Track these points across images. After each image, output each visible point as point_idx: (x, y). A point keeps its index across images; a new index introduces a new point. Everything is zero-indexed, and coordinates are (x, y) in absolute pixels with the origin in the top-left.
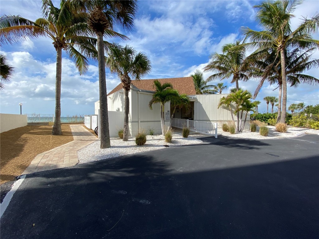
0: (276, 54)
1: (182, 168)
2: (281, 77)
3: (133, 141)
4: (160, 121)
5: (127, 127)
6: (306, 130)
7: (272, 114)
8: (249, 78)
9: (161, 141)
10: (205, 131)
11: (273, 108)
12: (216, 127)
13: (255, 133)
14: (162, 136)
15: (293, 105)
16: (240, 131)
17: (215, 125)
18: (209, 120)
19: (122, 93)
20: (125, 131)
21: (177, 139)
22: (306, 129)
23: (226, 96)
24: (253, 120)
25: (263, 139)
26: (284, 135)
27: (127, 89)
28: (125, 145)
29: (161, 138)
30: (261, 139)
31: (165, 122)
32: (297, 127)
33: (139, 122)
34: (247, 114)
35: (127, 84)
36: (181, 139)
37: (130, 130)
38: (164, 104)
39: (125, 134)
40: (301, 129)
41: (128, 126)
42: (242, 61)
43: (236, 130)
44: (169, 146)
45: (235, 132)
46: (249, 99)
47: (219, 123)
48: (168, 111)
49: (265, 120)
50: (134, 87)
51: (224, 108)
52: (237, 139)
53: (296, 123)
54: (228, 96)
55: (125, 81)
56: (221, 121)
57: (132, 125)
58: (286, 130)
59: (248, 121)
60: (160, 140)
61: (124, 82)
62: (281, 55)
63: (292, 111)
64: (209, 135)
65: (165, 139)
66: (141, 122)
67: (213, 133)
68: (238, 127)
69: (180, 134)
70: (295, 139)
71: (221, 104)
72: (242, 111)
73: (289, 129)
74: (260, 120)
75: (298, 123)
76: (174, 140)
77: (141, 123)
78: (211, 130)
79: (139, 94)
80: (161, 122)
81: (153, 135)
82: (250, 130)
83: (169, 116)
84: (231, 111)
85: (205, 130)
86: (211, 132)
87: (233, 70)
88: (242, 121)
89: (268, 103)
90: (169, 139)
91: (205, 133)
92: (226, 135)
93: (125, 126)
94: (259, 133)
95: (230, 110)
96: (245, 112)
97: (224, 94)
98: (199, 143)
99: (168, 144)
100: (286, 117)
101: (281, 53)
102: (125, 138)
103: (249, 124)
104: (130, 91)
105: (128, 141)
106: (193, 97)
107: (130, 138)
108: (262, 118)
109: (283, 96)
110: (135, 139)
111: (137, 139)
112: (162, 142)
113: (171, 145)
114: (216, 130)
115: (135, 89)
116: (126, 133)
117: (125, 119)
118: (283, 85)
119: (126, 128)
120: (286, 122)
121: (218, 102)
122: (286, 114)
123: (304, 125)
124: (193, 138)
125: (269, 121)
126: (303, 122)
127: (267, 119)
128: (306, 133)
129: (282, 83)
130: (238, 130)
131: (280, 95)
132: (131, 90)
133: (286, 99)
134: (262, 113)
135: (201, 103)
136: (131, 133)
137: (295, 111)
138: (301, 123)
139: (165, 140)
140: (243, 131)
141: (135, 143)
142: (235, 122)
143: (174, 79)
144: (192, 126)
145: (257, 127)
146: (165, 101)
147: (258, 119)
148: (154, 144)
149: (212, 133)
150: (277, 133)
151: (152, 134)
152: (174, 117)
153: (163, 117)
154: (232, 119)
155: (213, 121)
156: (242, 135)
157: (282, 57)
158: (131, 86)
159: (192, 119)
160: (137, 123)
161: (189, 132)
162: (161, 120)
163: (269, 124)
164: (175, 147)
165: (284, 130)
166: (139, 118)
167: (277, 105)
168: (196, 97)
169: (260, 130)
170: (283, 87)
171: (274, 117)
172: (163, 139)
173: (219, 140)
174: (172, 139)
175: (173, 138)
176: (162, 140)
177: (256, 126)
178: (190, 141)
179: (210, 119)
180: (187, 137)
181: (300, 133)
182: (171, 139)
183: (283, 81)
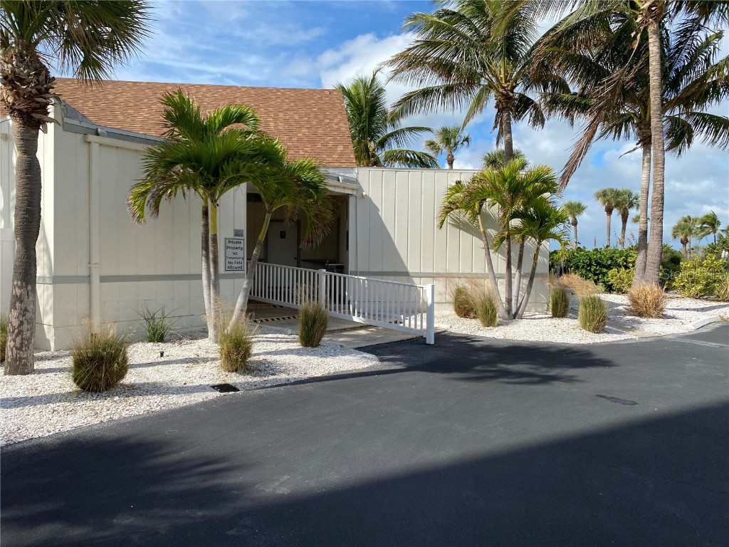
0: (633, 35)
1: (286, 477)
2: (647, 119)
3: (61, 370)
4: (200, 277)
5: (30, 307)
6: (724, 309)
7: (620, 252)
8: (545, 115)
9: (198, 368)
10: (390, 317)
11: (624, 228)
12: (430, 302)
13: (565, 323)
14: (208, 346)
15: (686, 221)
16: (513, 316)
17: (427, 290)
18: (406, 274)
19: (6, 137)
20: (16, 323)
21: (276, 353)
22: (722, 303)
23: (466, 179)
24: (561, 272)
25: (591, 342)
26: (653, 328)
27: (31, 120)
28: (14, 395)
29: (203, 355)
30: (582, 342)
31: (223, 282)
32: (697, 297)
33: (95, 279)
34: (538, 249)
35: (31, 97)
36: (291, 352)
37: (47, 319)
38: (214, 201)
39: (18, 340)
40: (709, 304)
41: (35, 302)
42: (524, 50)
43: (501, 312)
44: (235, 389)
45: (498, 320)
46: (546, 195)
47: (440, 285)
48: (238, 233)
49: (598, 275)
50: (68, 111)
51: (459, 225)
52: (506, 345)
53: (692, 282)
54: (473, 181)
55: (22, 81)
56: (448, 276)
57: (57, 297)
58: (661, 310)
59: (542, 275)
60: (195, 361)
61: (14, 87)
62: (650, 40)
63: (682, 242)
64: (404, 334)
65: (218, 355)
66: (103, 279)
67: (419, 323)
68: (509, 301)
69: (290, 331)
70: (688, 341)
71: (448, 210)
72: (523, 238)
73: (672, 304)
74: (584, 271)
75: (698, 283)
76: (262, 357)
77: (106, 284)
78: (413, 312)
79: (95, 147)
80: (205, 281)
81: (161, 339)
82: (548, 310)
83: (242, 254)
84: (485, 236)
85: (390, 312)
86: (413, 322)
87: (494, 79)
88: (521, 276)
89: (609, 211)
90: (238, 355)
91: (389, 326)
92: (465, 332)
93: (18, 299)
94: (577, 322)
95: (478, 235)
96: (531, 242)
97: (461, 171)
98: (366, 366)
99: (234, 379)
100: (662, 263)
101: (650, 35)
102: (15, 360)
103: (546, 289)
104: (45, 131)
105: (33, 371)
106: (342, 174)
107: (41, 359)
108: (590, 265)
109: (655, 189)
110: (68, 362)
111: (79, 364)
112: (207, 370)
113: (248, 383)
114: (430, 311)
115: (76, 122)
116: (20, 332)
117: (16, 268)
118: (655, 149)
119: (24, 311)
120: (662, 283)
121: (440, 201)
122: (664, 250)
123: (716, 292)
124: (342, 350)
125: (612, 276)
126: (715, 281)
127: (605, 270)
128: (722, 318)
129: (650, 143)
130: (509, 311)
131: (644, 183)
132: (51, 126)
133: (663, 199)
134: (590, 248)
135: (377, 202)
136: (50, 335)
137: (693, 241)
138: (707, 285)
139: (218, 363)
140: (526, 314)
141: (71, 382)
142: (499, 281)
143: (262, 94)
144: (338, 296)
145: (571, 299)
146: (219, 188)
147: (577, 267)
148: (167, 379)
149: (415, 324)
150: (634, 321)
151: (158, 336)
152: (264, 259)
153: (211, 256)
154: (487, 271)
155: (421, 276)
156: (522, 329)
157: (654, 48)
158: (50, 108)
159: (342, 269)
160: (83, 287)
161: (324, 324)
162: (204, 273)
163: (610, 289)
164: (262, 392)
165: (655, 309)
166: (95, 259)
167: (636, 220)
168: (354, 176)
169: (581, 308)
170: (655, 155)
171: (626, 261)
172: (211, 356)
173: (440, 353)
174: (250, 355)
175: (255, 349)
176: (205, 360)
177: (569, 295)
178: (329, 360)
179: (410, 270)
180: (317, 345)
181: (704, 318)
182: (247, 353)
183: (653, 133)
